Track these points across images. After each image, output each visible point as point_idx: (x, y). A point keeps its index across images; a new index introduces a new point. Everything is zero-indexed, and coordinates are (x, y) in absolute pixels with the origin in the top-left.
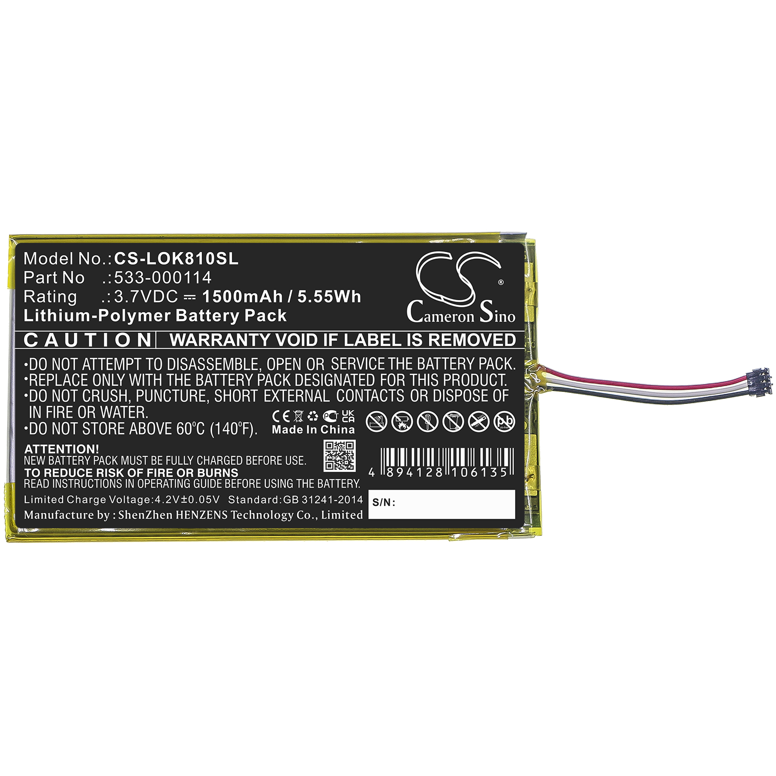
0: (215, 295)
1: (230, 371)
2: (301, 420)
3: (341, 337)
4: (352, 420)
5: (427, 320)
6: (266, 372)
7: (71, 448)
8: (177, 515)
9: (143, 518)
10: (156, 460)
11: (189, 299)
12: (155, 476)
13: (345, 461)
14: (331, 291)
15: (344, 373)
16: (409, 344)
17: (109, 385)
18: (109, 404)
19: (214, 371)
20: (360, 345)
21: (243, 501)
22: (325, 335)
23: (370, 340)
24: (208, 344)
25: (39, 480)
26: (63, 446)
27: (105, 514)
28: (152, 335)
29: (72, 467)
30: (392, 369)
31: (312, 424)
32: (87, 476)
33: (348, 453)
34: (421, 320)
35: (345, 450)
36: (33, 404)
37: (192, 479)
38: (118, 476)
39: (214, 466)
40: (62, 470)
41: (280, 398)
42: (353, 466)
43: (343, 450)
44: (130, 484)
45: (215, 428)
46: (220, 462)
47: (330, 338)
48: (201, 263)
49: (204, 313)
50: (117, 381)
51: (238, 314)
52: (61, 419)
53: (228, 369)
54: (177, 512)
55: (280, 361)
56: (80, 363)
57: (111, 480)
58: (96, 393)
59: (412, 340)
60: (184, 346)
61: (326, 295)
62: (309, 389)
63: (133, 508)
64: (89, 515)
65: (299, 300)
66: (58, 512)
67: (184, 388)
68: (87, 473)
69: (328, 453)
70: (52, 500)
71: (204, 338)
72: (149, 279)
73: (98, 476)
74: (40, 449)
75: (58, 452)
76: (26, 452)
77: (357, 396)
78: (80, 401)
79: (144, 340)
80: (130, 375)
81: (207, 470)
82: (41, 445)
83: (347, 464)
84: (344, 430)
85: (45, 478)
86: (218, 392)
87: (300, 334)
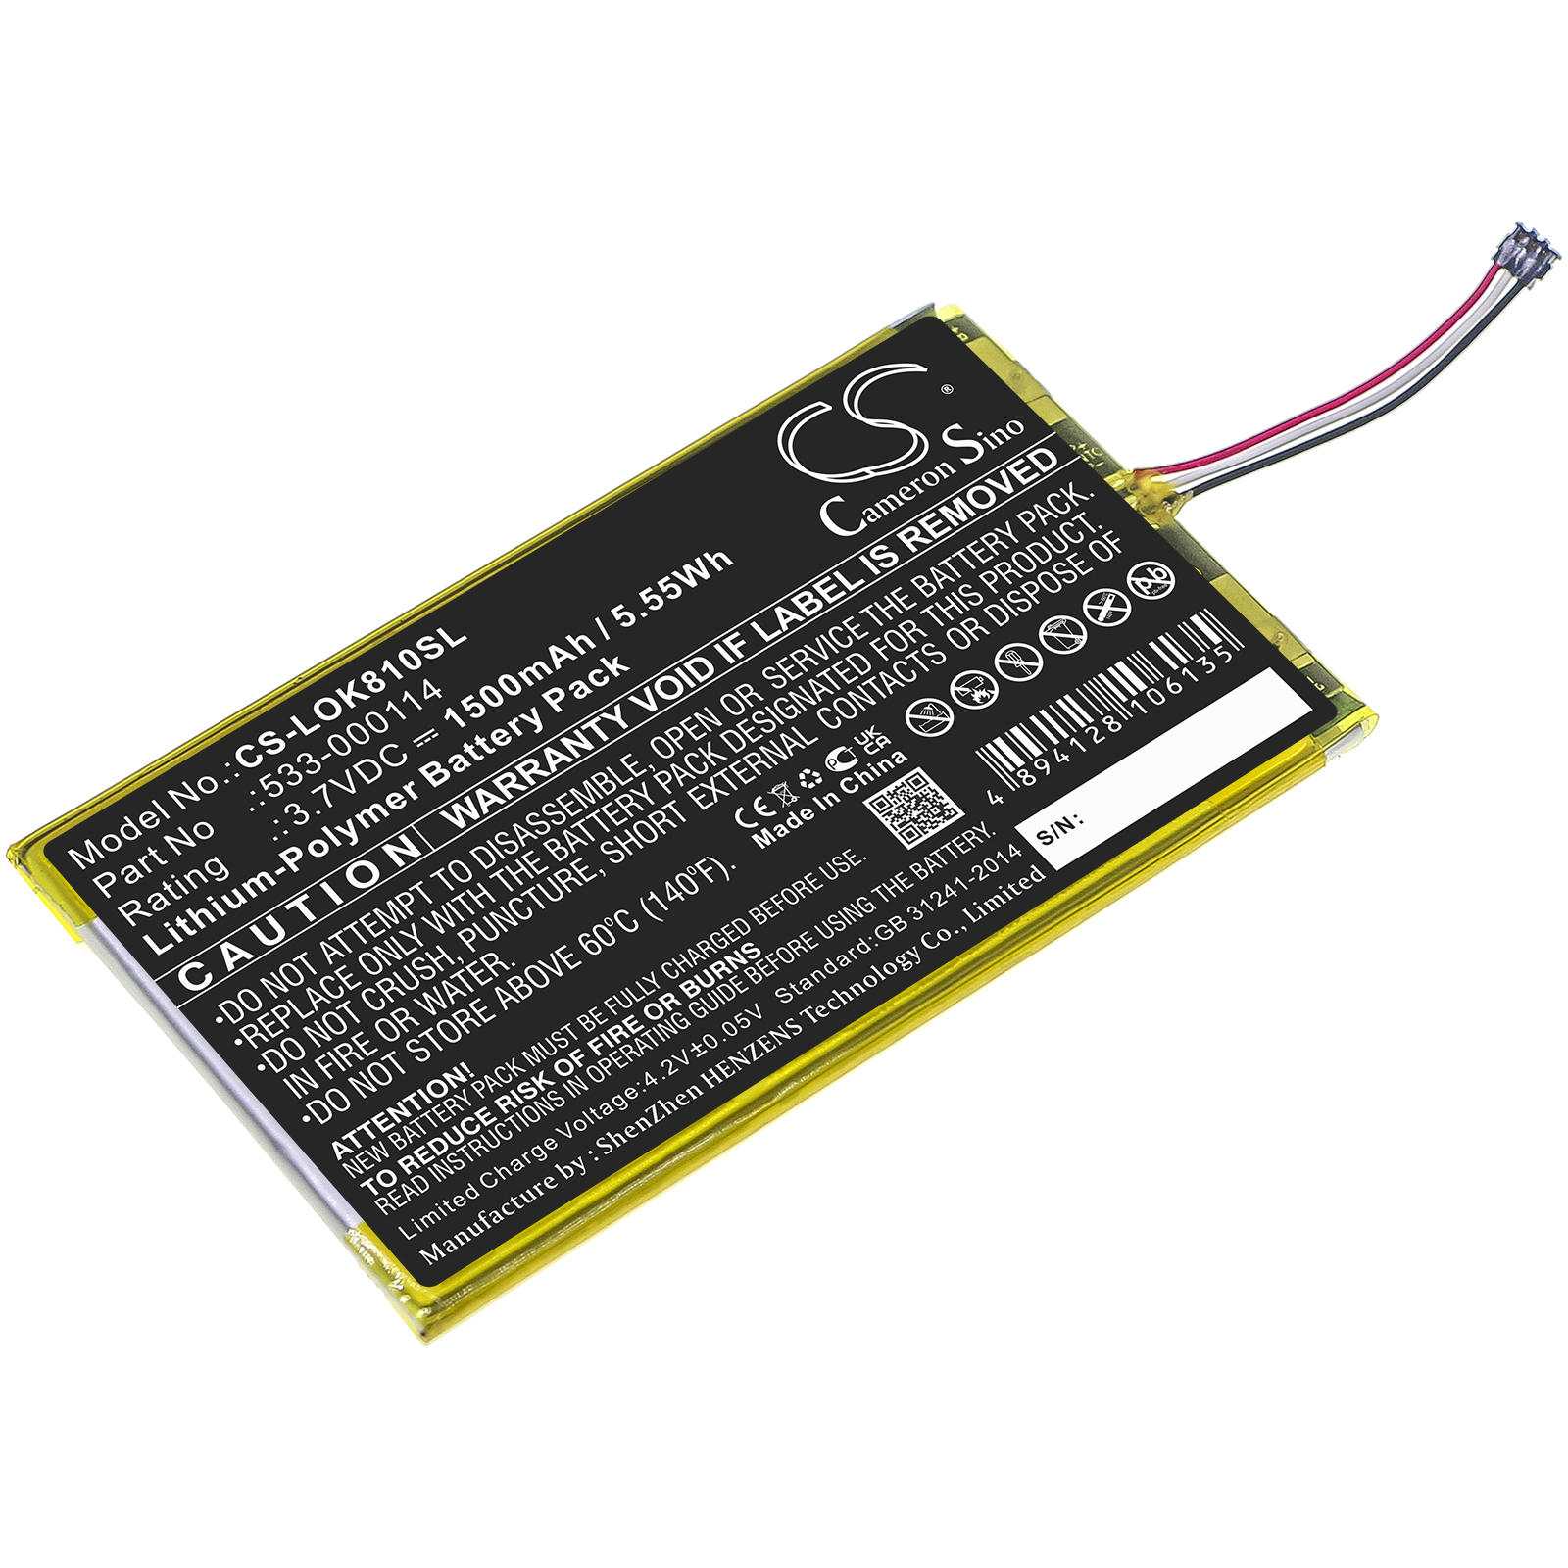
0: (468, 708)
1: (600, 803)
2: (794, 799)
3: (747, 633)
4: (884, 743)
5: (873, 517)
6: (664, 765)
7: (418, 1098)
8: (708, 1081)
9: (650, 1125)
10: (589, 1020)
11: (426, 741)
12: (612, 1045)
13: (932, 810)
14: (667, 579)
15: (803, 681)
16: (877, 572)
17: (399, 958)
18: (426, 986)
19: (571, 820)
20: (793, 625)
21: (807, 984)
22: (718, 647)
23: (802, 607)
24: (523, 788)
25: (403, 1185)
26: (399, 1104)
27: (574, 1163)
28: (410, 834)
29: (447, 1127)
30: (881, 624)
31: (820, 791)
32: (486, 1124)
33: (924, 796)
34: (863, 525)
35: (915, 793)
36: (286, 1074)
37: (683, 1009)
38: (543, 1089)
39: (704, 964)
40: (430, 1143)
41: (727, 788)
42: (952, 809)
43: (912, 796)
44: (576, 1087)
45: (652, 905)
46: (708, 951)
47: (731, 647)
48: (399, 676)
49: (472, 746)
50: (408, 943)
51: (534, 710)
52: (358, 1067)
53: (593, 801)
54: (703, 1076)
55: (675, 734)
56: (317, 958)
57: (535, 1103)
58: (386, 985)
59: (876, 563)
60: (483, 816)
61: (665, 589)
62: (765, 742)
63: (617, 1122)
64: (546, 1184)
65: (624, 624)
66: (483, 1215)
67: (541, 879)
68: (482, 1119)
69: (889, 818)
70: (456, 1203)
71: (506, 783)
72: (329, 755)
73: (506, 1112)
74: (361, 1135)
75: (399, 1121)
76: (339, 1158)
77: (858, 701)
78: (368, 1017)
79: (402, 850)
80: (423, 918)
81: (696, 977)
82: (359, 1129)
83: (939, 811)
84: (885, 765)
85: (411, 1176)
86: (607, 847)
87: (672, 673)
